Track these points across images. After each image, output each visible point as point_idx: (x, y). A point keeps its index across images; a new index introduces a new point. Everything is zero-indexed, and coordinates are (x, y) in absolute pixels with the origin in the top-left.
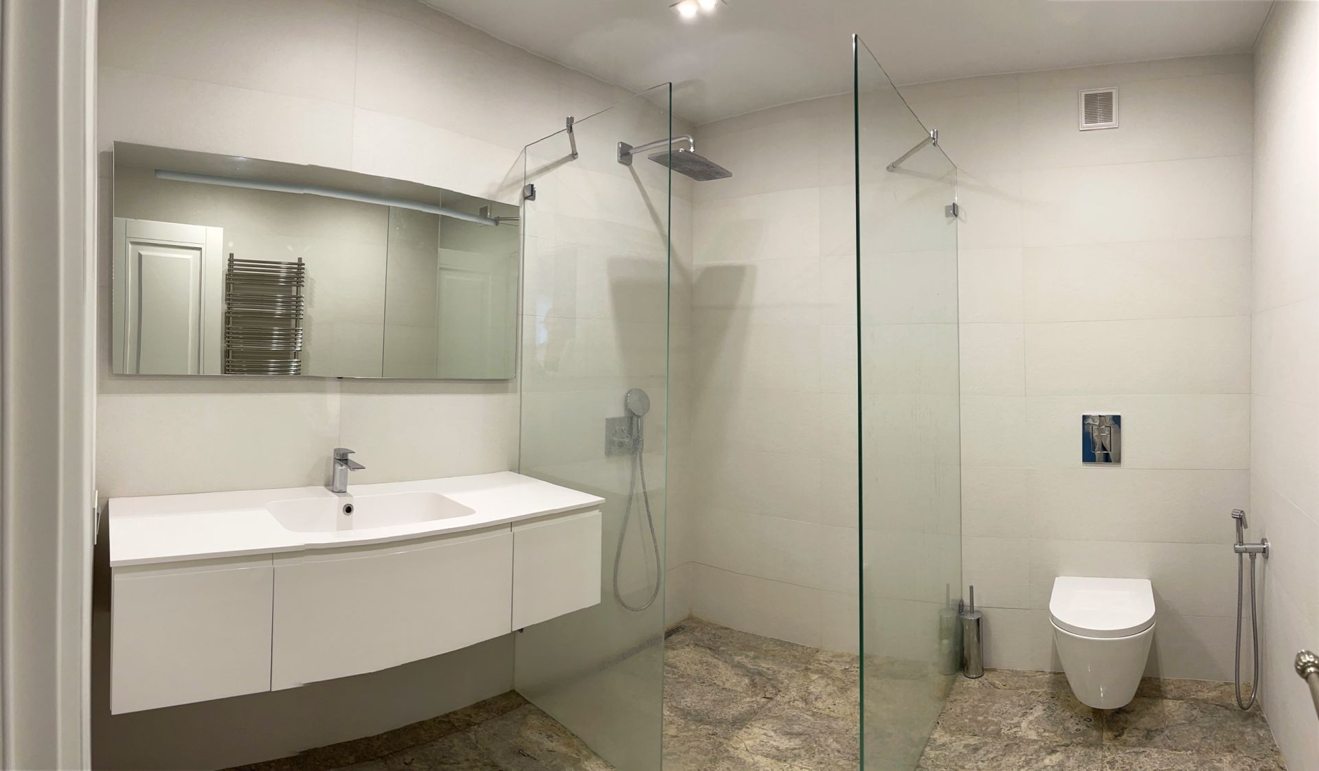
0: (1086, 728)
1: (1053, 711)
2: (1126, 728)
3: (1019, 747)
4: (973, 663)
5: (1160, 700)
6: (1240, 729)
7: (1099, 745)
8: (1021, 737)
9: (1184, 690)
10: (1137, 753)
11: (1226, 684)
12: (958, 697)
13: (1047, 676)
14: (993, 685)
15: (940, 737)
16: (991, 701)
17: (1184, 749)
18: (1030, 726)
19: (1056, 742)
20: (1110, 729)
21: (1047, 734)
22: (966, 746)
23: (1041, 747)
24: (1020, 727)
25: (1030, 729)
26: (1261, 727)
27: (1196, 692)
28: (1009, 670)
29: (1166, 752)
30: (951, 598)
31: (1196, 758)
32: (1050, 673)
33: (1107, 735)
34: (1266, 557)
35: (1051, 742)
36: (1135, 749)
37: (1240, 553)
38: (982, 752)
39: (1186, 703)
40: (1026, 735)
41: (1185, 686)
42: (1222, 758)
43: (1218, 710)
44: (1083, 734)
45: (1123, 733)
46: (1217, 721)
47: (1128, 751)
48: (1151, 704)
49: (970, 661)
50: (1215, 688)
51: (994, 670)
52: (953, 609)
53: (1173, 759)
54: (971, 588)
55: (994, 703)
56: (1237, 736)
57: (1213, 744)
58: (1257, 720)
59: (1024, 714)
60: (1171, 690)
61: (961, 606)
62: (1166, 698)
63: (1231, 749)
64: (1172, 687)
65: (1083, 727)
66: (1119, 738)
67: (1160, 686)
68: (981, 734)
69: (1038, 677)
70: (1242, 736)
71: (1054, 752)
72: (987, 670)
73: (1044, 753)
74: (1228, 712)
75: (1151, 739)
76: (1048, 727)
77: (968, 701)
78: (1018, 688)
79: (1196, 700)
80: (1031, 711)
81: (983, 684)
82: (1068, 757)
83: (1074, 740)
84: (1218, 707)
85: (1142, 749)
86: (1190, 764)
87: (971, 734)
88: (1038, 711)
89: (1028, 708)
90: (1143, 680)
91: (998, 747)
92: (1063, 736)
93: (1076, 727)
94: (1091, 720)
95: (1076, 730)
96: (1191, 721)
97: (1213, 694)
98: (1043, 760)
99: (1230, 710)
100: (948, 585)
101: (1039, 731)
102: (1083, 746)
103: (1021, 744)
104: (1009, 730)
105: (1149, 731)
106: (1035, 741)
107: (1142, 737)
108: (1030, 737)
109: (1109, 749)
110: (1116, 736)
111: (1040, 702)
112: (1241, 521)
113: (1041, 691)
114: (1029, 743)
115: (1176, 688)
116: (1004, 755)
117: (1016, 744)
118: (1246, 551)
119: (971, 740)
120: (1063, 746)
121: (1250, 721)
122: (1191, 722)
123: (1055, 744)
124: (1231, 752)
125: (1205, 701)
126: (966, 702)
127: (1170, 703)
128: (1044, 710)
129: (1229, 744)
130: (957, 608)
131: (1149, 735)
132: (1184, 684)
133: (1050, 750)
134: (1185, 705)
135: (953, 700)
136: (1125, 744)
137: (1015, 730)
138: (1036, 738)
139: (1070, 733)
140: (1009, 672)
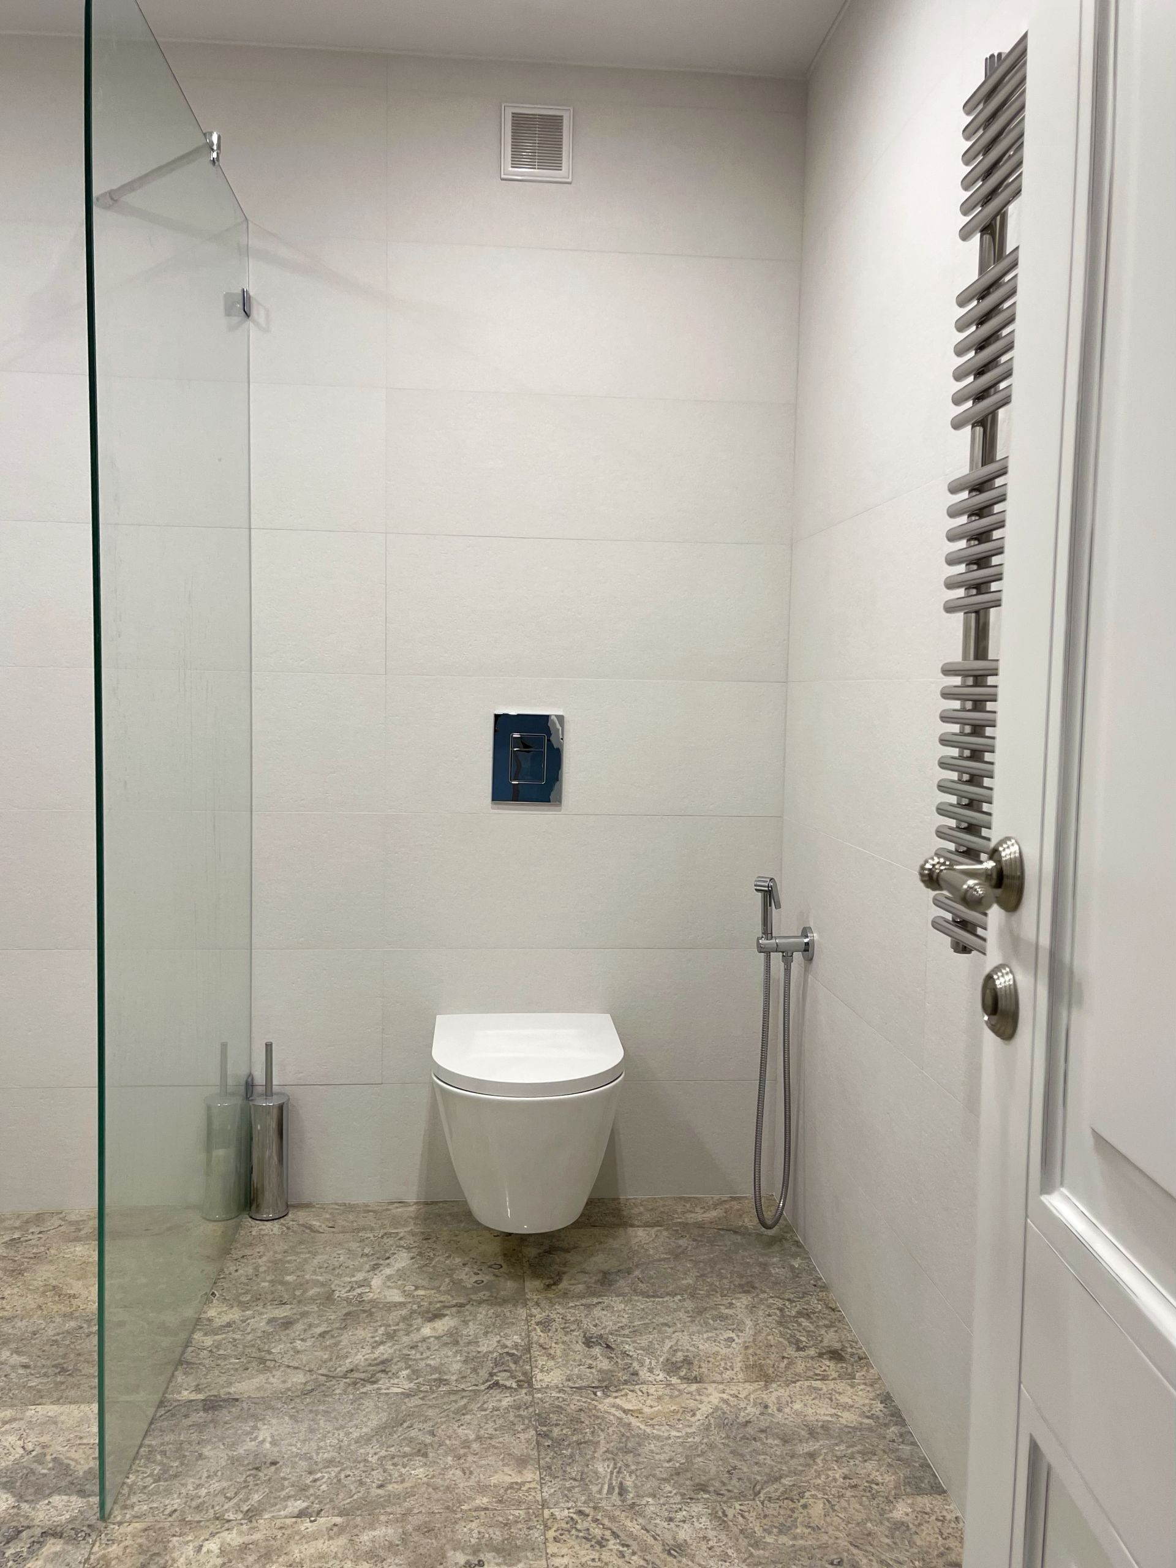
0: (493, 1278)
1: (431, 1259)
2: (564, 1273)
3: (371, 1314)
4: (269, 1196)
5: (621, 1231)
6: (761, 1260)
7: (519, 1299)
8: (371, 1301)
9: (662, 1212)
10: (588, 1306)
11: (733, 1199)
12: (247, 1252)
13: (411, 1209)
14: (310, 1228)
15: (218, 1313)
16: (309, 1252)
17: (668, 1294)
18: (389, 1284)
19: (441, 1302)
20: (536, 1275)
21: (421, 1292)
22: (270, 1321)
23: (413, 1312)
24: (370, 1286)
25: (389, 1287)
26: (794, 1256)
27: (683, 1213)
28: (337, 1204)
29: (638, 1301)
30: (230, 1070)
31: (690, 1305)
32: (416, 1203)
33: (532, 1285)
34: (810, 960)
35: (430, 1303)
36: (584, 1301)
37: (766, 951)
38: (299, 1326)
39: (667, 1229)
40: (381, 1296)
41: (664, 1206)
42: (734, 1301)
43: (722, 1236)
44: (489, 1287)
45: (560, 1280)
46: (721, 1250)
47: (571, 1304)
48: (606, 1236)
49: (263, 1192)
50: (715, 1206)
51: (308, 1206)
52: (233, 1094)
53: (650, 1310)
54: (269, 1047)
55: (315, 1254)
56: (757, 1270)
57: (717, 1284)
58: (786, 1245)
59: (375, 1268)
60: (641, 1213)
61: (249, 1085)
62: (632, 1226)
63: (747, 1288)
64: (642, 1209)
65: (486, 1278)
66: (553, 1287)
67: (620, 1210)
68: (295, 1301)
69: (394, 1211)
70: (765, 1269)
71: (437, 1316)
72: (294, 1206)
73: (420, 1320)
74: (739, 1237)
75: (610, 1285)
76: (420, 1282)
77: (264, 1255)
78: (359, 1230)
79: (685, 1225)
80: (388, 1261)
81: (288, 1228)
82: (465, 1323)
83: (474, 1297)
84: (722, 1232)
85: (595, 1300)
86: (681, 1314)
87: (276, 1302)
88: (402, 1261)
89: (384, 1257)
90: (591, 1203)
91: (332, 1317)
92: (453, 1293)
93: (476, 1278)
94: (501, 1267)
95: (476, 1282)
96: (677, 1255)
97: (713, 1214)
98: (418, 1330)
99: (743, 1235)
100: (224, 1047)
101: (406, 1288)
102: (491, 1304)
103: (373, 1310)
104: (349, 1291)
105: (605, 1274)
106: (402, 1305)
107: (596, 1283)
108: (389, 1299)
109: (537, 1304)
110: (549, 1286)
111: (403, 1247)
112: (769, 895)
113: (402, 1231)
114: (390, 1307)
115: (647, 1210)
116: (345, 1328)
117: (364, 1311)
118: (777, 949)
119: (277, 1311)
120: (454, 1306)
121: (776, 1248)
122: (677, 1257)
123: (438, 1305)
124: (748, 1292)
125: (700, 1226)
126: (260, 1257)
127: (641, 1233)
128: (412, 1258)
129: (744, 1281)
130: (242, 1089)
131: (606, 1281)
132: (661, 1203)
133: (430, 1315)
134: (665, 1233)
135: (239, 1257)
136: (565, 1294)
137: (359, 1291)
138: (402, 1300)
139: (465, 1287)
140: (337, 1207)
